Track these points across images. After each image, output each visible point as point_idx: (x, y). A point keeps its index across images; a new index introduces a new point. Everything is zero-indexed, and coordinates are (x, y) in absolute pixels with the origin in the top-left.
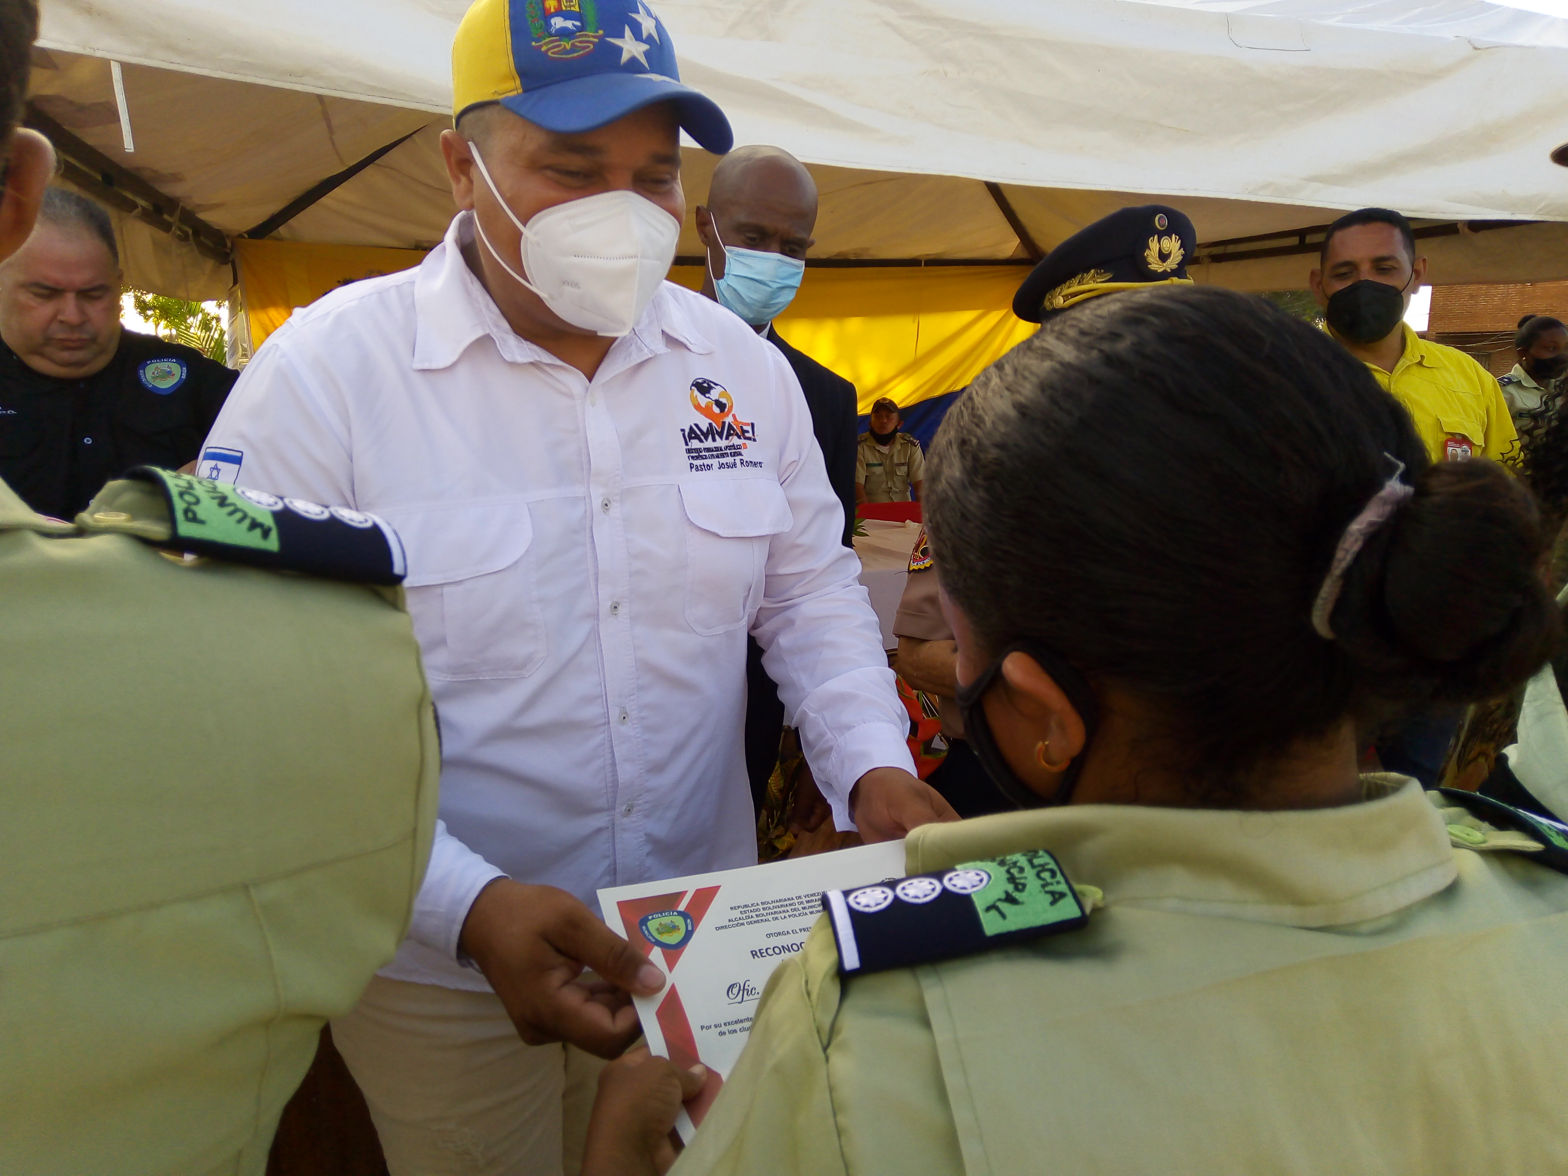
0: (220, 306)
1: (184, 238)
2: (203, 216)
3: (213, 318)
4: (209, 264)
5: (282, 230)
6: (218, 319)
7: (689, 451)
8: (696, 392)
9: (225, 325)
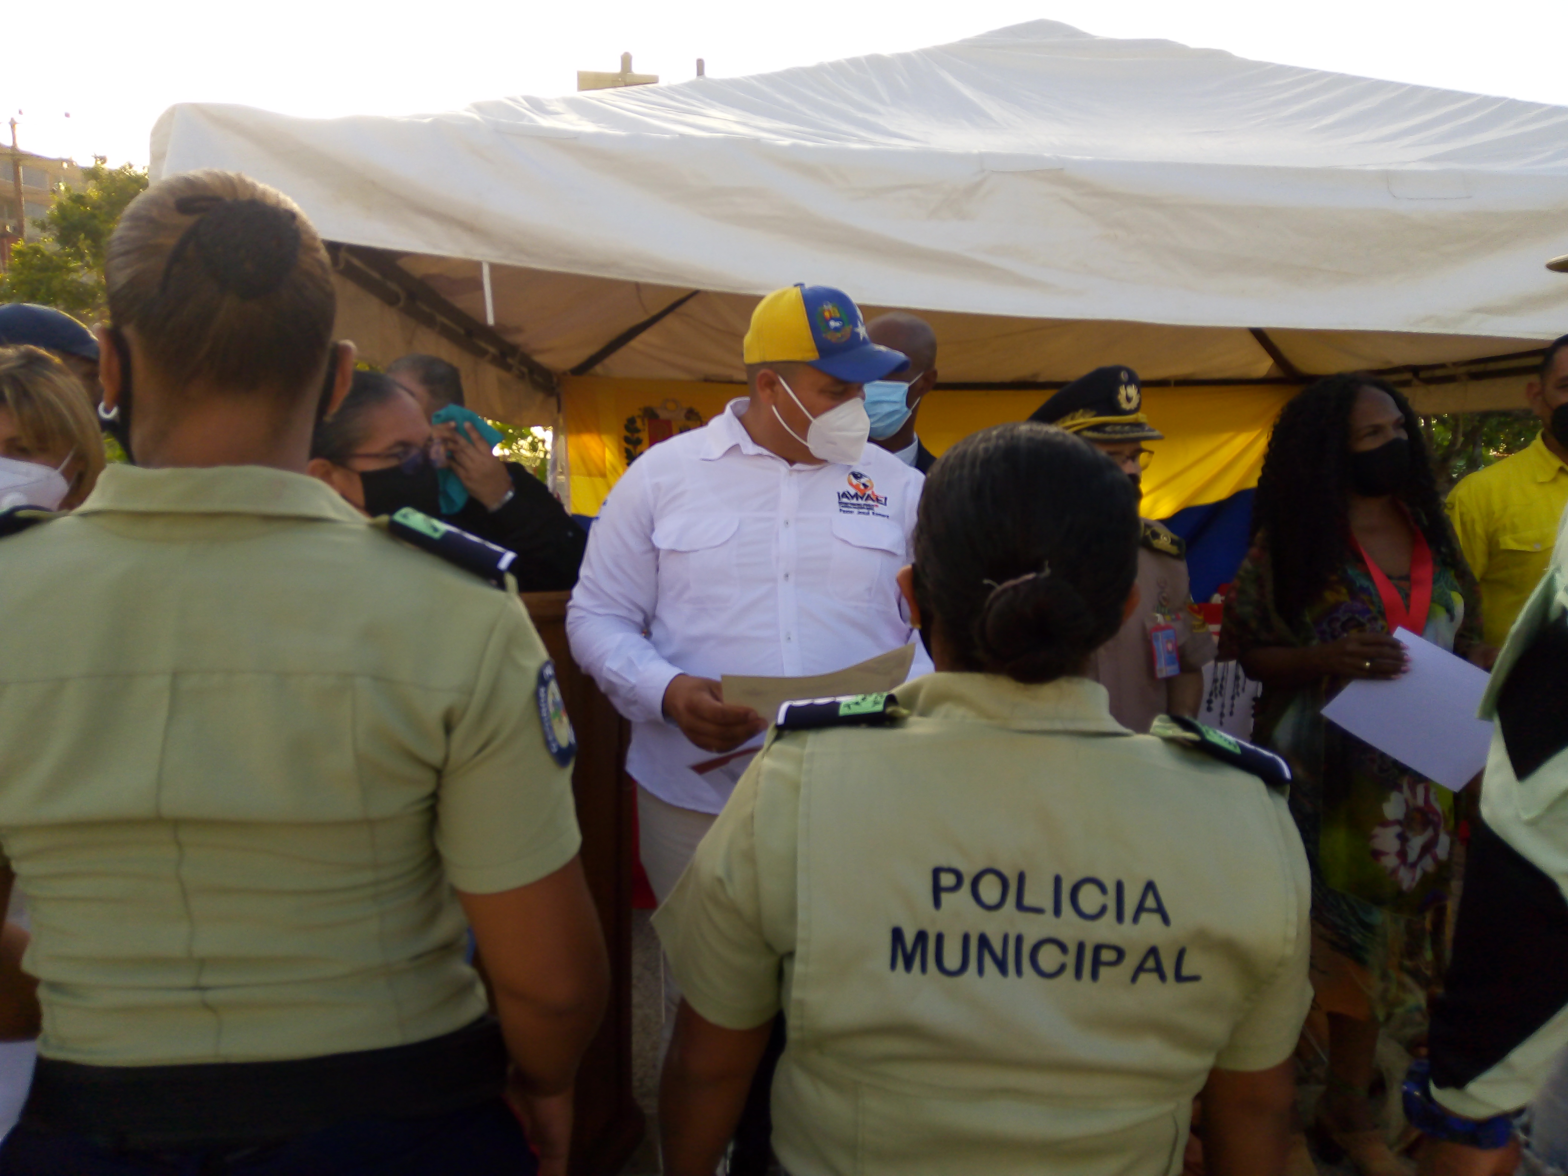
0: (545, 430)
1: (521, 376)
2: (539, 359)
3: (540, 441)
4: (540, 397)
5: (598, 369)
6: (543, 442)
7: (840, 503)
8: (852, 477)
9: (548, 446)
